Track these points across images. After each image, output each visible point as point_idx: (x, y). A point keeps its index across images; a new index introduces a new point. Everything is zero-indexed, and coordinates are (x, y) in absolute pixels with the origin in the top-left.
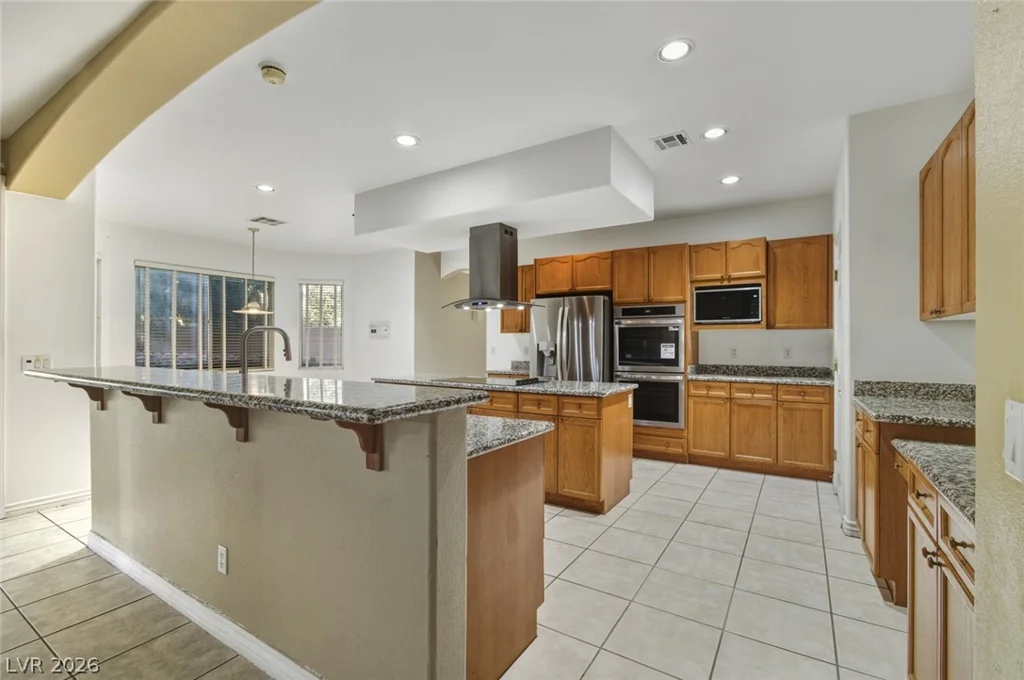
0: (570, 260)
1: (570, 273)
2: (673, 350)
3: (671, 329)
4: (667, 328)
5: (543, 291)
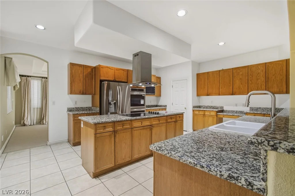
0: (114, 69)
1: (113, 73)
2: (143, 101)
3: (143, 95)
4: (142, 95)
5: (102, 78)
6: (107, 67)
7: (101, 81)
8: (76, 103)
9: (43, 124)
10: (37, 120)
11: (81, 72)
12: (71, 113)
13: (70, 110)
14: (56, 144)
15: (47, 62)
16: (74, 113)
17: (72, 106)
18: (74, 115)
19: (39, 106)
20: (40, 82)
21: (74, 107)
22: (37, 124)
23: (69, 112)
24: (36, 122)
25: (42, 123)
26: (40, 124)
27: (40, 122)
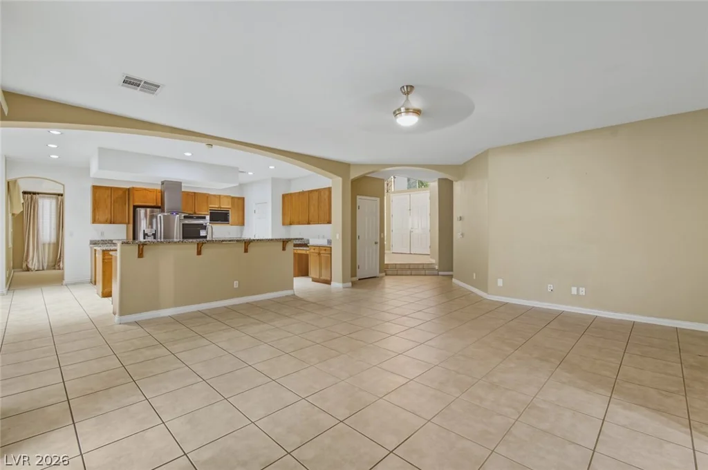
2: (205, 232)
3: (204, 225)
5: (136, 204)
6: (145, 189)
7: (135, 207)
8: (102, 234)
9: (60, 269)
10: (48, 262)
11: (108, 196)
12: (98, 249)
13: (94, 243)
14: (75, 284)
15: (64, 185)
16: (105, 248)
17: (97, 238)
18: (103, 251)
19: (53, 239)
20: (54, 202)
21: (100, 239)
22: (49, 268)
23: (92, 246)
24: (48, 266)
25: (57, 267)
26: (55, 269)
27: (55, 266)
